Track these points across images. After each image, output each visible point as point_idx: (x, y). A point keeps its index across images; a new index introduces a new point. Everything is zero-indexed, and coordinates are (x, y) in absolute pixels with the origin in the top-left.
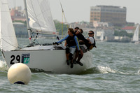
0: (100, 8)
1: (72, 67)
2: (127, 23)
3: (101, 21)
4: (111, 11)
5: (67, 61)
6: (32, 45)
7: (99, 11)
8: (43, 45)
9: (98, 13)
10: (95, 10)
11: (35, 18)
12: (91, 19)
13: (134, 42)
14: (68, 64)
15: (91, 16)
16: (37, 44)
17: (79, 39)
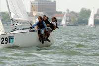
0: (37, 2)
1: (43, 43)
2: (57, 12)
3: (38, 11)
4: (45, 4)
5: (39, 39)
6: (14, 30)
7: (37, 4)
8: (22, 29)
9: (36, 6)
10: (34, 3)
11: (15, 12)
12: (31, 10)
13: (62, 25)
14: (40, 41)
15: (31, 8)
16: (18, 29)
17: (46, 23)
